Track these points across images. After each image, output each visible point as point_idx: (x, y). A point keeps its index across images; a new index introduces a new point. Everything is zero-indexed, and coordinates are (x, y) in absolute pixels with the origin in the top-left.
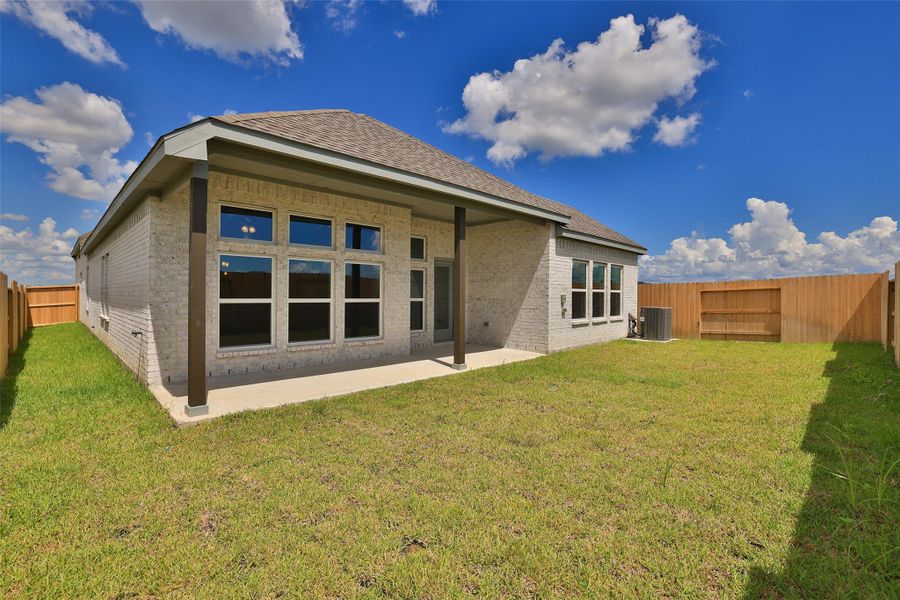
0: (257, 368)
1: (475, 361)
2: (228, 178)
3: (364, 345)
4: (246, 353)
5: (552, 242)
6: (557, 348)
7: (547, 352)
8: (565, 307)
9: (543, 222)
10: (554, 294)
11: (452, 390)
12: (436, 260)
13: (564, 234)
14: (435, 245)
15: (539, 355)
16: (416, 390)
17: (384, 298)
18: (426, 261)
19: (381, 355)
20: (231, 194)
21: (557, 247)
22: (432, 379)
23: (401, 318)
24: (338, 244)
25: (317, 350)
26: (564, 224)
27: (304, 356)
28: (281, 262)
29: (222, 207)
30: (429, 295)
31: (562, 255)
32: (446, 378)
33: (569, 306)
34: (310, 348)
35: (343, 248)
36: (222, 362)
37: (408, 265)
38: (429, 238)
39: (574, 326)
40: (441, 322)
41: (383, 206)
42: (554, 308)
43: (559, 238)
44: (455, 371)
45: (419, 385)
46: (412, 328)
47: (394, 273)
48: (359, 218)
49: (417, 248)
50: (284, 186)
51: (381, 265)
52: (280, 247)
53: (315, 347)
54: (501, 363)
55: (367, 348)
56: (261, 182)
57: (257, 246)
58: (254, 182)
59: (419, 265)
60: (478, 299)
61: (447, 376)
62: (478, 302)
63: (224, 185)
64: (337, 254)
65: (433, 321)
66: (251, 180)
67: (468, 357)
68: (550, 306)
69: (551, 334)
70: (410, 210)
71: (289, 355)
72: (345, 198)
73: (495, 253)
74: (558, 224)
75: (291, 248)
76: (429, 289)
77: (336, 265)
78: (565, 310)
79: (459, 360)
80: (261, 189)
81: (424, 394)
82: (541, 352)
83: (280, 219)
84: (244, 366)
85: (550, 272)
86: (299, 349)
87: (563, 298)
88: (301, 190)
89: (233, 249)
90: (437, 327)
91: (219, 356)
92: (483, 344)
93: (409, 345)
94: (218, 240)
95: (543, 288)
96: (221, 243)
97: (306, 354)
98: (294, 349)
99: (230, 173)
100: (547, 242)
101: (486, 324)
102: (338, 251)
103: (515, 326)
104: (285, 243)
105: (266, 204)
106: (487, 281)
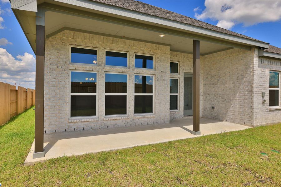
0: (88, 128)
1: (206, 129)
2: (74, 33)
3: (144, 117)
4: (83, 120)
5: (256, 60)
6: (259, 124)
7: (253, 126)
8: (264, 99)
9: (250, 48)
10: (257, 92)
11: (189, 151)
12: (185, 74)
13: (265, 54)
14: (184, 66)
15: (247, 127)
16: (167, 148)
17: (155, 93)
18: (179, 74)
19: (154, 123)
20: (76, 41)
21: (259, 63)
22: (178, 141)
23: (165, 104)
24: (130, 66)
25: (119, 119)
26: (264, 48)
27: (113, 122)
28: (101, 75)
29: (72, 48)
30: (181, 92)
31: (262, 67)
32: (188, 141)
33: (267, 98)
34: (116, 118)
35: (133, 67)
36: (71, 124)
37: (168, 76)
38: (181, 62)
39: (271, 110)
40: (187, 106)
41: (154, 45)
42: (257, 99)
43: (261, 57)
44: (193, 136)
45: (170, 145)
46: (171, 109)
47: (161, 80)
48: (142, 52)
49: (174, 67)
50: (102, 37)
51: (154, 76)
52: (101, 67)
53: (118, 118)
54: (223, 132)
55: (146, 120)
56: (90, 34)
57: (88, 67)
58: (87, 35)
59: (175, 76)
60: (208, 94)
61: (187, 139)
62: (208, 96)
63: (72, 37)
64: (130, 71)
65: (183, 106)
66: (85, 34)
67: (201, 126)
68: (255, 98)
69: (255, 116)
70: (169, 47)
71: (105, 122)
72: (134, 41)
73: (218, 69)
74: (259, 48)
75: (105, 68)
76: (181, 89)
77: (130, 76)
78: (265, 101)
79: (196, 129)
80: (90, 38)
81: (171, 152)
82: (248, 125)
83: (100, 53)
84: (82, 126)
85: (254, 78)
86: (110, 119)
87: (263, 94)
88: (111, 38)
89: (77, 68)
90: (185, 109)
91: (70, 121)
92: (211, 119)
93: (169, 118)
94: (69, 64)
95: (249, 87)
96: (71, 65)
97: (114, 121)
98: (107, 119)
99: (75, 31)
100: (252, 60)
101: (213, 108)
102: (131, 69)
103: (231, 109)
104: (103, 65)
105: (93, 45)
106: (214, 84)
